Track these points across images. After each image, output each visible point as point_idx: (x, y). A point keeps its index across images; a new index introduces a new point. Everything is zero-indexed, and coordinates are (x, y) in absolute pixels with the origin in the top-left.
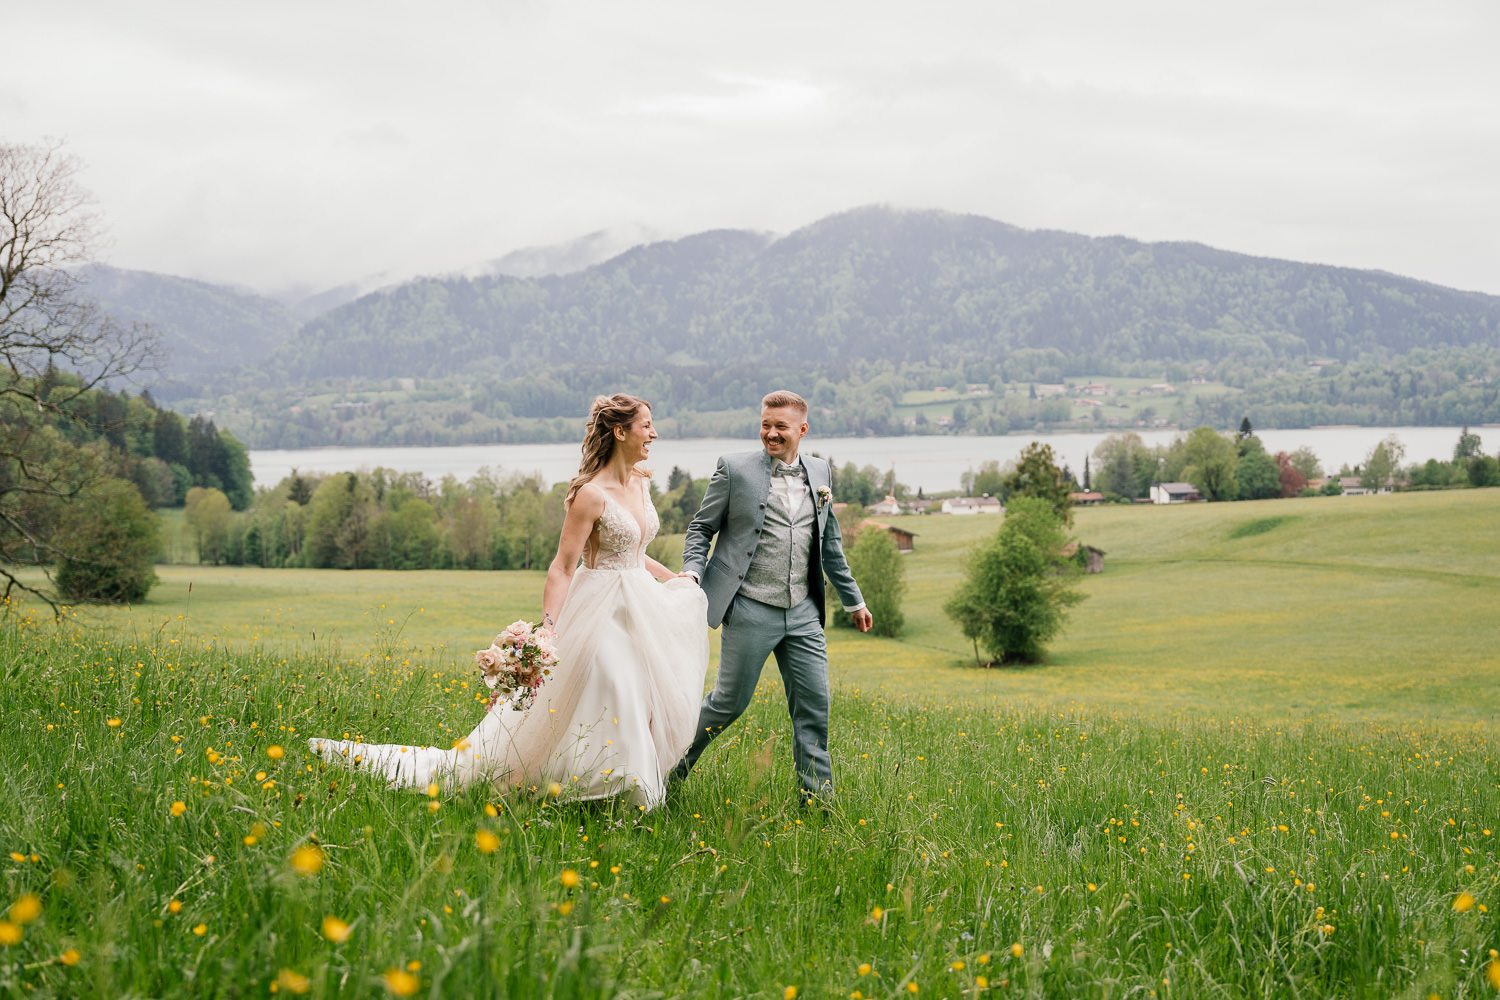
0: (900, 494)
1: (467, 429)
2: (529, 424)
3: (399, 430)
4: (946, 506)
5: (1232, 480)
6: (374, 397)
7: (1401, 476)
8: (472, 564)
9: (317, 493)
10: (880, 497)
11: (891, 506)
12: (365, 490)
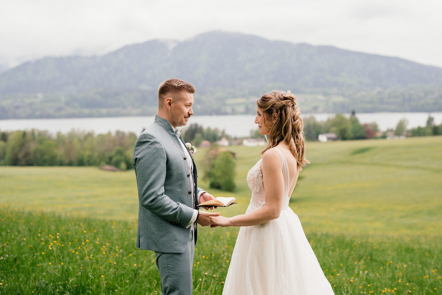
0: (228, 138)
1: (63, 113)
2: (86, 111)
3: (38, 113)
4: (245, 142)
5: (350, 133)
6: (27, 101)
7: (408, 132)
8: (70, 164)
9: (10, 138)
10: (220, 139)
11: (224, 142)
12: (29, 137)
